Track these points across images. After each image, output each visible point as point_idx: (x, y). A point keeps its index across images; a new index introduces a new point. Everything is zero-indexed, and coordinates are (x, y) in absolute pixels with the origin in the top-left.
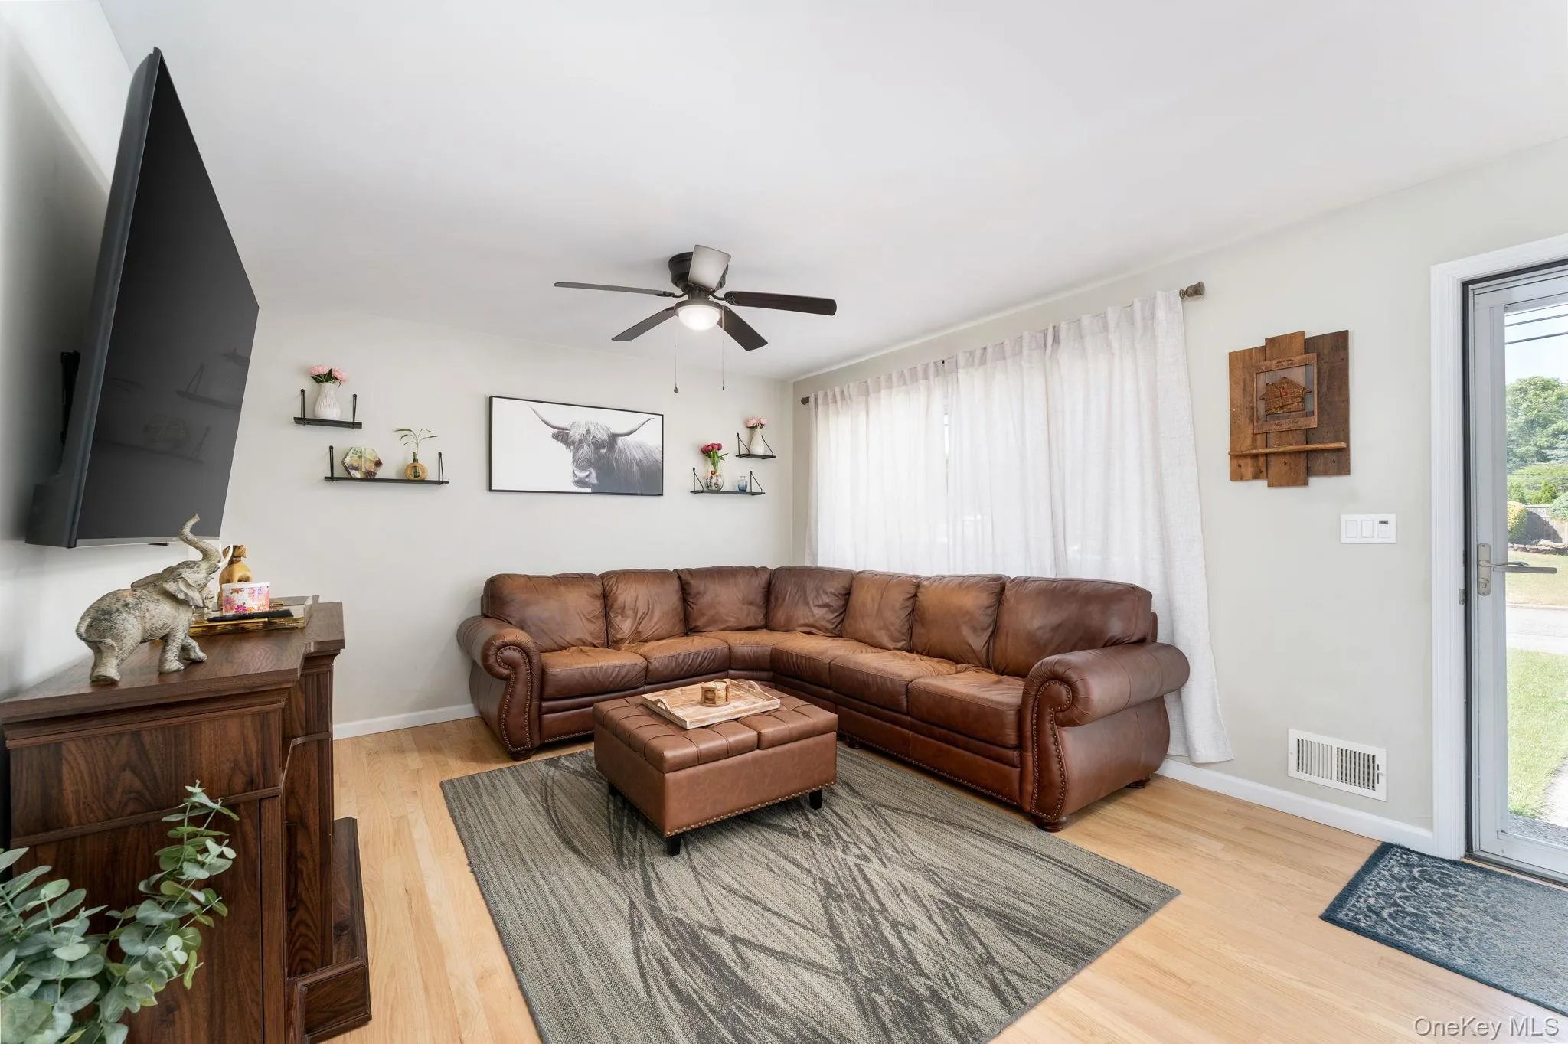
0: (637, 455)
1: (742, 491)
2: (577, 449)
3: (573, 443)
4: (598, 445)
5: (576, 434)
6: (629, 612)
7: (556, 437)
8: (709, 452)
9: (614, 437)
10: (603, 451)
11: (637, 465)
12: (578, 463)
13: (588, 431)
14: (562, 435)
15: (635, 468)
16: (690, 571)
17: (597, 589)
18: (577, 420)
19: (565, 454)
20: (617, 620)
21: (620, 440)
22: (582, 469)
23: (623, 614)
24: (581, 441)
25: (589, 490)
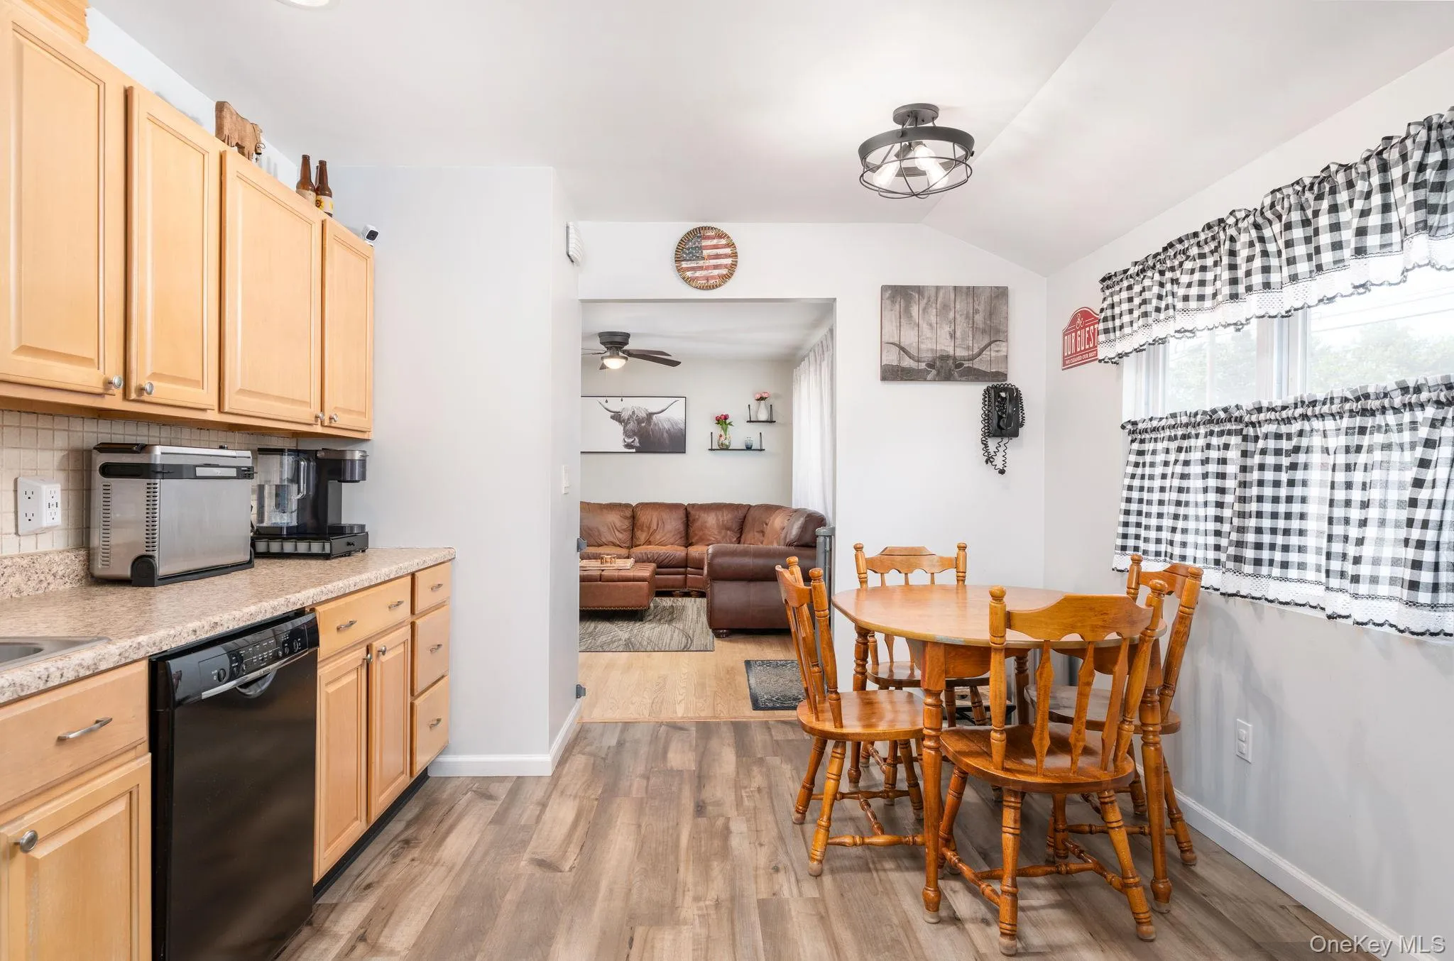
0: (667, 426)
1: (749, 448)
2: (626, 424)
3: (624, 421)
4: (639, 421)
5: (625, 415)
6: (645, 528)
7: (612, 417)
8: (722, 421)
9: (650, 415)
10: (643, 425)
11: (667, 432)
12: (627, 433)
13: (633, 412)
14: (617, 417)
15: (665, 435)
16: (693, 506)
17: (628, 513)
18: (627, 406)
19: (619, 428)
20: (638, 533)
21: (654, 417)
22: (629, 437)
23: (642, 531)
24: (628, 419)
25: (634, 450)
